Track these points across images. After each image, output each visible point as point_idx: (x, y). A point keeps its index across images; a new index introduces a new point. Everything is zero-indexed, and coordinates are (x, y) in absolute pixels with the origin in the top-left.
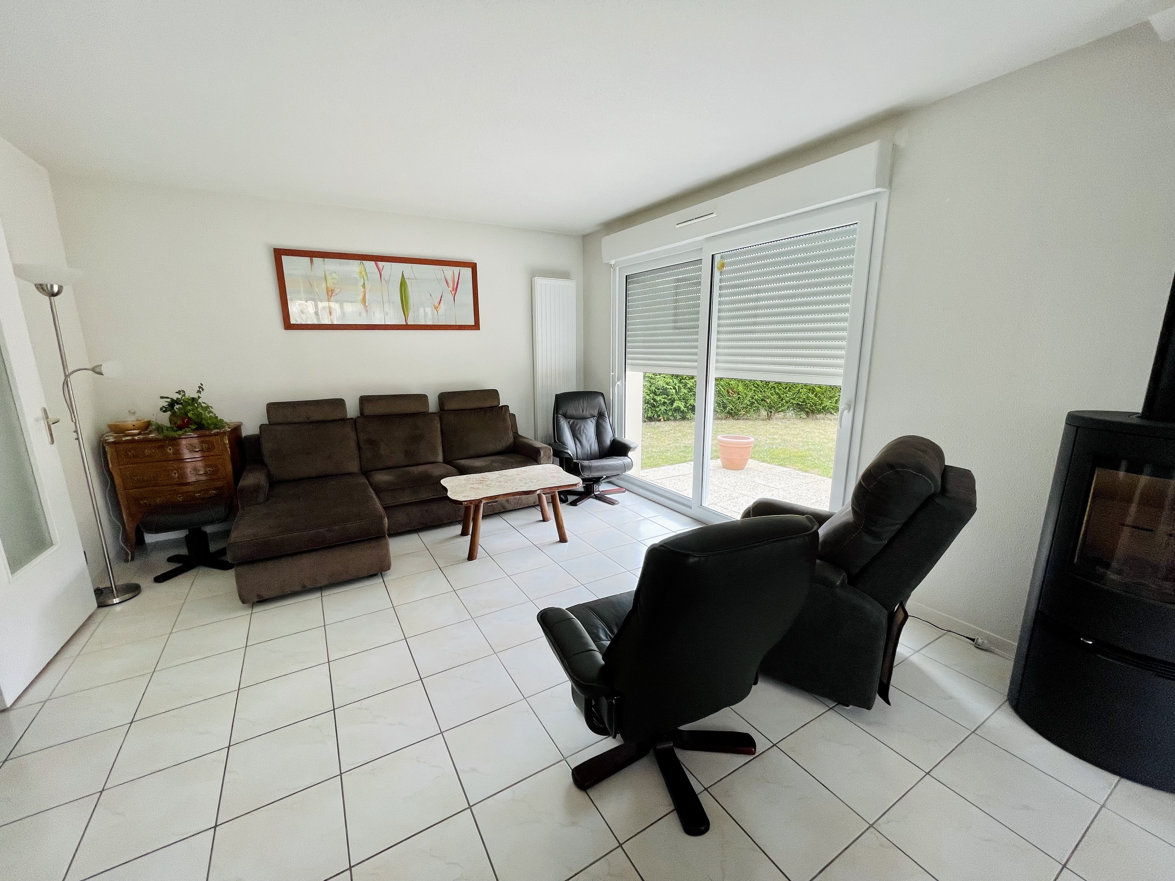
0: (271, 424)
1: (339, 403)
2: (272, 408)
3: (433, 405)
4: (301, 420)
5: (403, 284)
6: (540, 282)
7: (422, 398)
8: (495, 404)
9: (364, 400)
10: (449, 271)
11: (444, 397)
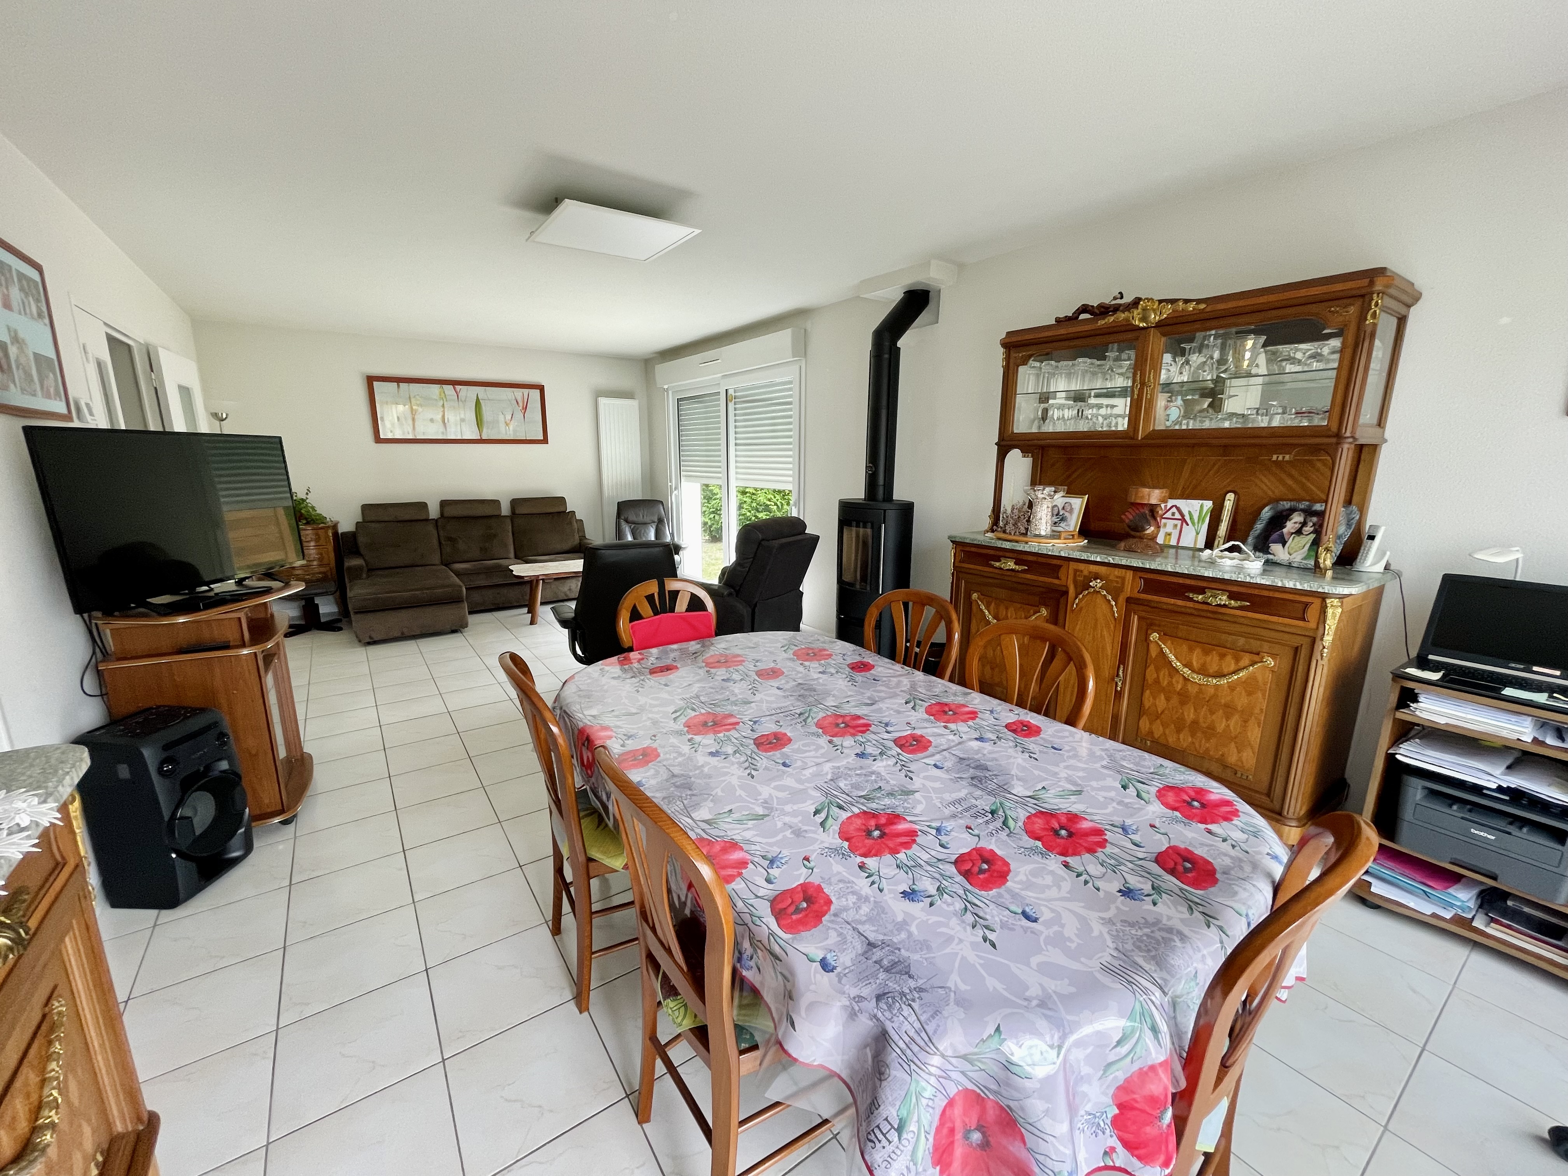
0: (364, 521)
1: (423, 506)
2: (366, 508)
3: (505, 510)
4: (391, 519)
5: (478, 403)
6: (602, 401)
7: (496, 503)
8: (562, 509)
9: (444, 504)
10: (519, 393)
11: (515, 503)
